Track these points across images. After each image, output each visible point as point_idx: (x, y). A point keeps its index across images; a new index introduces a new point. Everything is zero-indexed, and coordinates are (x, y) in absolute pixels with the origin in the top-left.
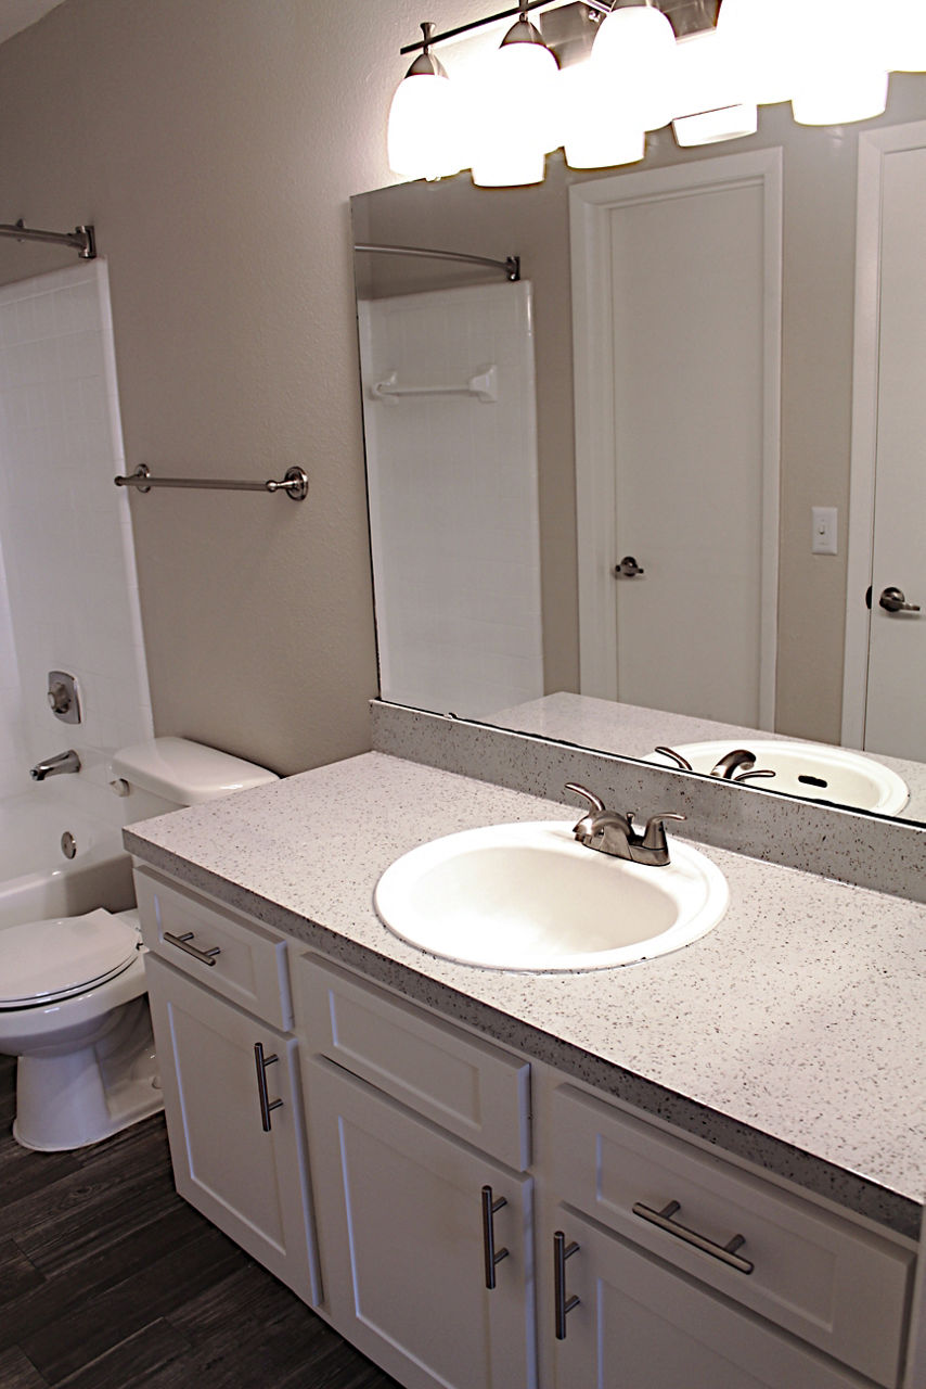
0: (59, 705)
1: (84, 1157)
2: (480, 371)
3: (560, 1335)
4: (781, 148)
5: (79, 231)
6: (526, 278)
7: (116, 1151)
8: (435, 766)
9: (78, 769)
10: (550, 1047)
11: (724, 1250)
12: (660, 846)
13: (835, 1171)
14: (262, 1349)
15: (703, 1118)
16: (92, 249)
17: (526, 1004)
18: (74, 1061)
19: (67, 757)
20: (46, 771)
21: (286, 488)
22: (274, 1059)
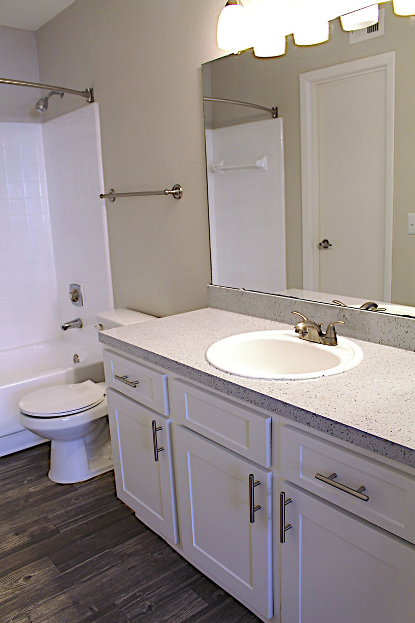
0: (74, 298)
1: (78, 486)
2: (260, 158)
3: (282, 541)
4: (394, 52)
5: (87, 91)
6: (280, 116)
7: (92, 485)
8: (235, 312)
9: (81, 326)
10: (280, 406)
11: (356, 491)
12: (333, 336)
13: (406, 450)
14: (152, 564)
15: (347, 432)
16: (92, 98)
17: (270, 390)
18: (75, 444)
19: (76, 321)
20: (67, 327)
21: (173, 194)
22: (160, 428)
